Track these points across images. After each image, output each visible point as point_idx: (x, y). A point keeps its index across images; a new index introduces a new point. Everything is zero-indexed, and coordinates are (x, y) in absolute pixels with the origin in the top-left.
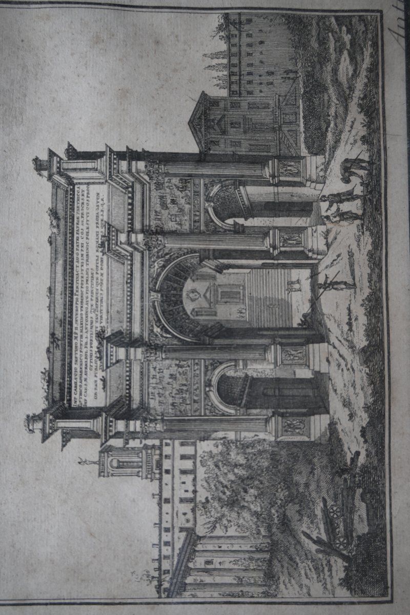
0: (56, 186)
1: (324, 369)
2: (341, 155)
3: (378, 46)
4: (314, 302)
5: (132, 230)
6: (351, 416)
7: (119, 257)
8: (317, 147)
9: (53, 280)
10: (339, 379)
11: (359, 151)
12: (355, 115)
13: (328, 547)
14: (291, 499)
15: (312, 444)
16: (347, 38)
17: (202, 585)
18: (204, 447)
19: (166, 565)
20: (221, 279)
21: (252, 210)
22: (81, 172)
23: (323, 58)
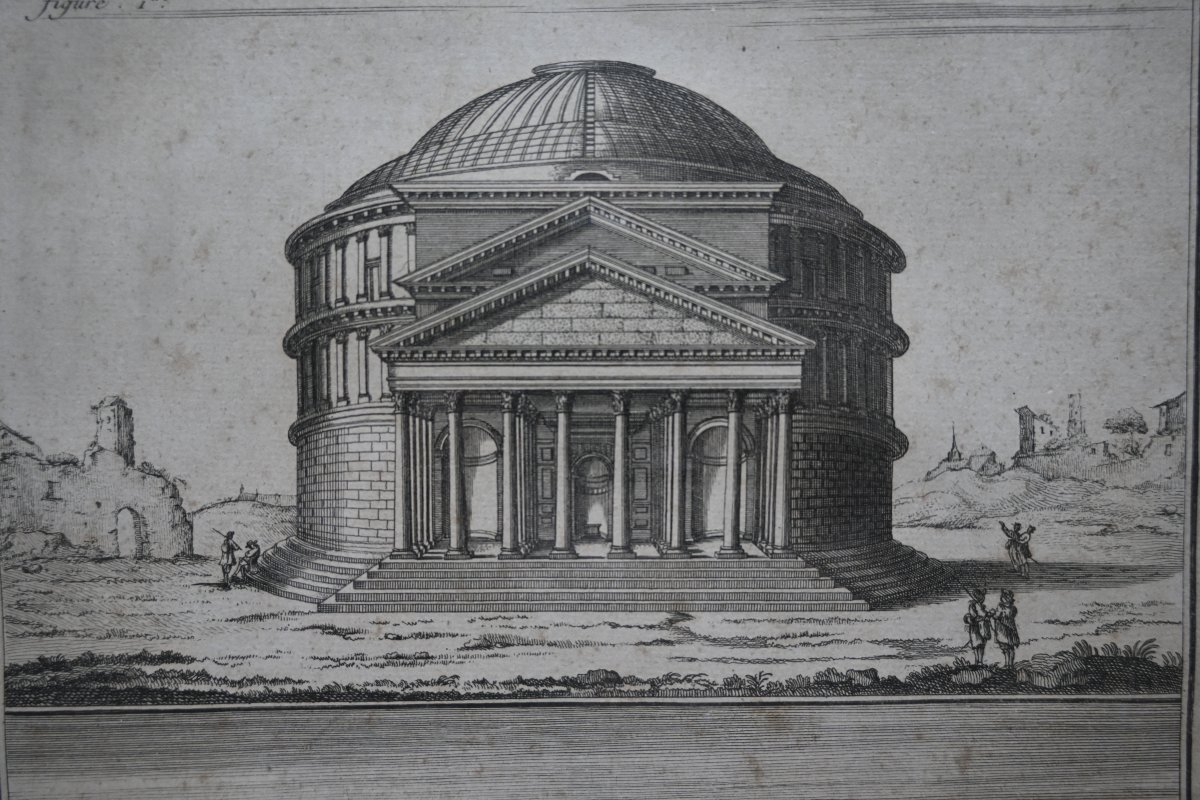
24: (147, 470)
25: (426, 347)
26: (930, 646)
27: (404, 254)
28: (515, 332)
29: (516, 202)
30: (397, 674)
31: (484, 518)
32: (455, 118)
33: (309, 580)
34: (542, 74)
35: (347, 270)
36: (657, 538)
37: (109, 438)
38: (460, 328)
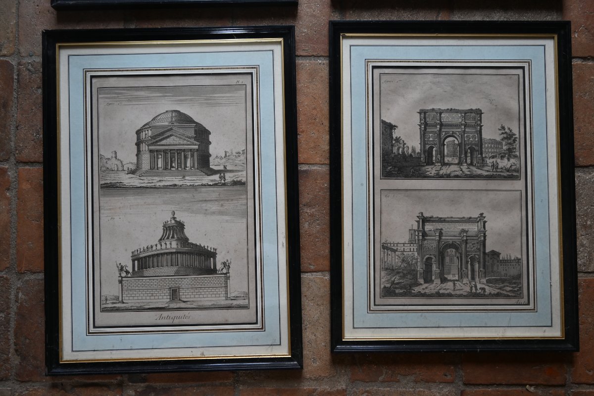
0: (477, 218)
1: (435, 283)
2: (487, 287)
3: (514, 297)
4: (450, 281)
5: (467, 237)
6: (423, 289)
7: (460, 234)
8: (488, 281)
9: (455, 218)
10: (432, 286)
11: (487, 292)
12: (497, 291)
13: (393, 283)
14: (404, 274)
15: (417, 279)
16: (516, 289)
17: (384, 253)
18: (416, 254)
19: (389, 245)
20: (455, 258)
21: (472, 265)
22: (480, 224)
23: (510, 283)
24: (118, 160)
25: (152, 144)
26: (215, 180)
27: (150, 133)
28: (164, 142)
29: (163, 127)
30: (149, 185)
31: (160, 165)
32: (156, 117)
33: (138, 173)
34: (167, 112)
35: (143, 135)
36: (181, 167)
37: (114, 156)
38: (157, 142)
